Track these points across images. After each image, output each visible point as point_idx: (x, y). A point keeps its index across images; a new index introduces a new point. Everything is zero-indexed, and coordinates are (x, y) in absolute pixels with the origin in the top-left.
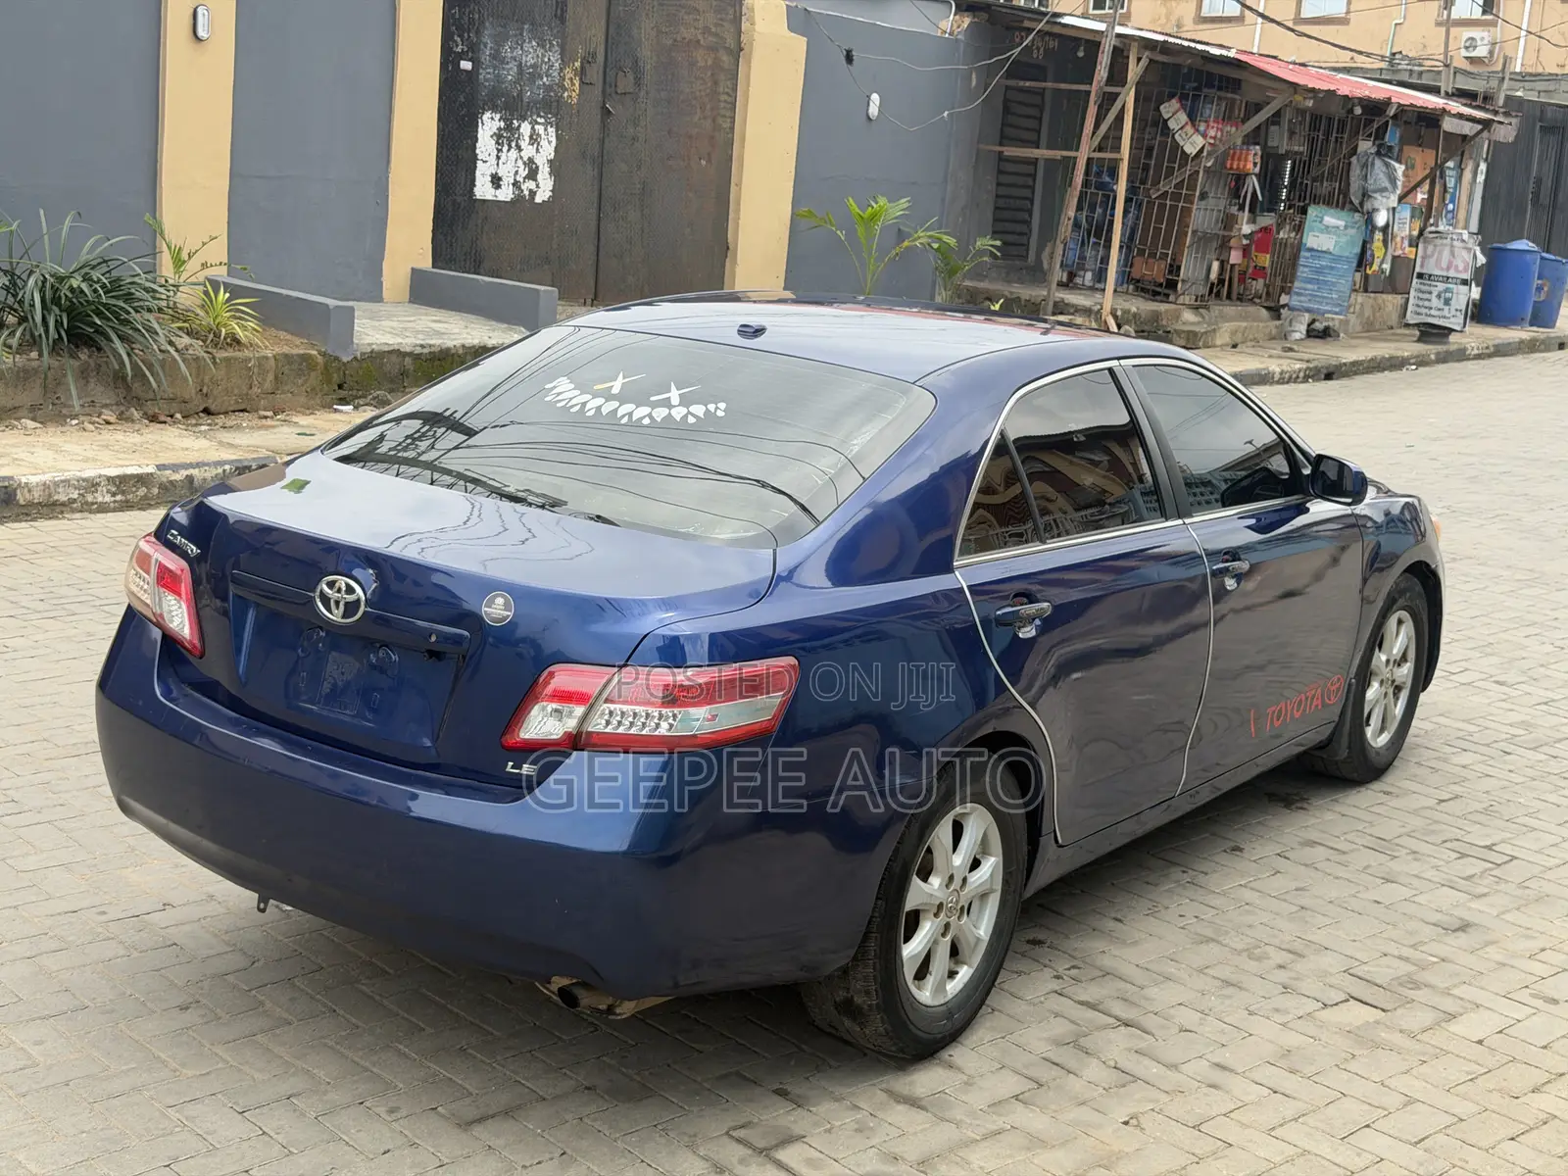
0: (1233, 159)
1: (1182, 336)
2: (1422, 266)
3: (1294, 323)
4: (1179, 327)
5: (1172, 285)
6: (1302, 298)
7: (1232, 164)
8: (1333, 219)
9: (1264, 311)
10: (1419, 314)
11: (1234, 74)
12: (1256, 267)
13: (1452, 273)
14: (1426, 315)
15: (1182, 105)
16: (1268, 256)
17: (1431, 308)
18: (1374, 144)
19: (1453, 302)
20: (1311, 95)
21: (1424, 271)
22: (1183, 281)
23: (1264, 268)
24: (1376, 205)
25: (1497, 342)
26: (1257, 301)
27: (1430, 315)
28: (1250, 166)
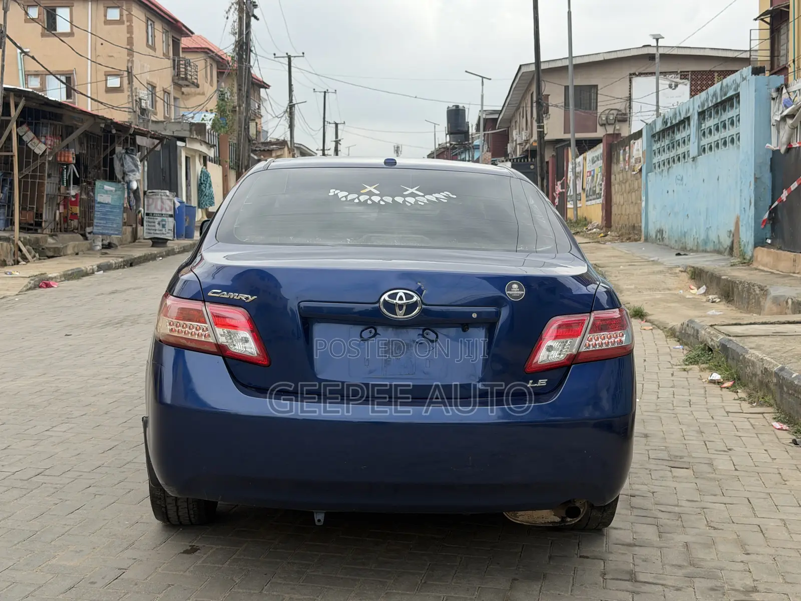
0: (60, 157)
1: (51, 250)
2: (148, 210)
3: (95, 241)
4: (47, 246)
5: (39, 224)
6: (99, 228)
7: (60, 159)
8: (108, 187)
9: (80, 236)
10: (150, 233)
11: (59, 111)
12: (72, 214)
13: (164, 212)
14: (154, 234)
15: (29, 128)
16: (78, 208)
17: (156, 230)
18: (123, 148)
19: (166, 226)
20: (103, 121)
21: (149, 212)
22: (45, 221)
23: (77, 214)
24: (131, 178)
25: (183, 245)
26: (76, 231)
27: (156, 234)
28: (71, 159)
